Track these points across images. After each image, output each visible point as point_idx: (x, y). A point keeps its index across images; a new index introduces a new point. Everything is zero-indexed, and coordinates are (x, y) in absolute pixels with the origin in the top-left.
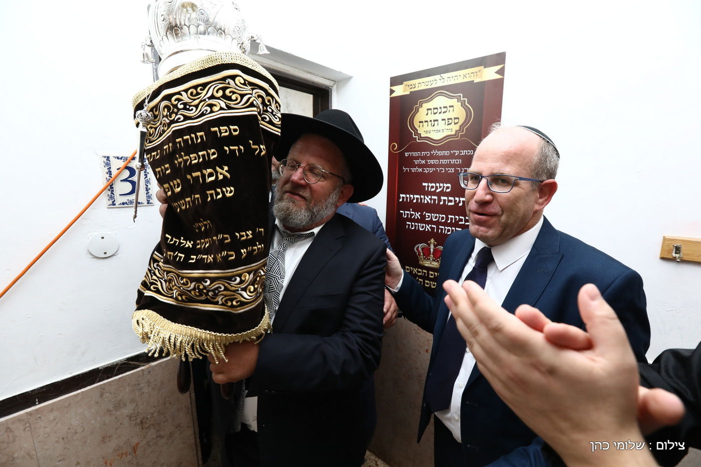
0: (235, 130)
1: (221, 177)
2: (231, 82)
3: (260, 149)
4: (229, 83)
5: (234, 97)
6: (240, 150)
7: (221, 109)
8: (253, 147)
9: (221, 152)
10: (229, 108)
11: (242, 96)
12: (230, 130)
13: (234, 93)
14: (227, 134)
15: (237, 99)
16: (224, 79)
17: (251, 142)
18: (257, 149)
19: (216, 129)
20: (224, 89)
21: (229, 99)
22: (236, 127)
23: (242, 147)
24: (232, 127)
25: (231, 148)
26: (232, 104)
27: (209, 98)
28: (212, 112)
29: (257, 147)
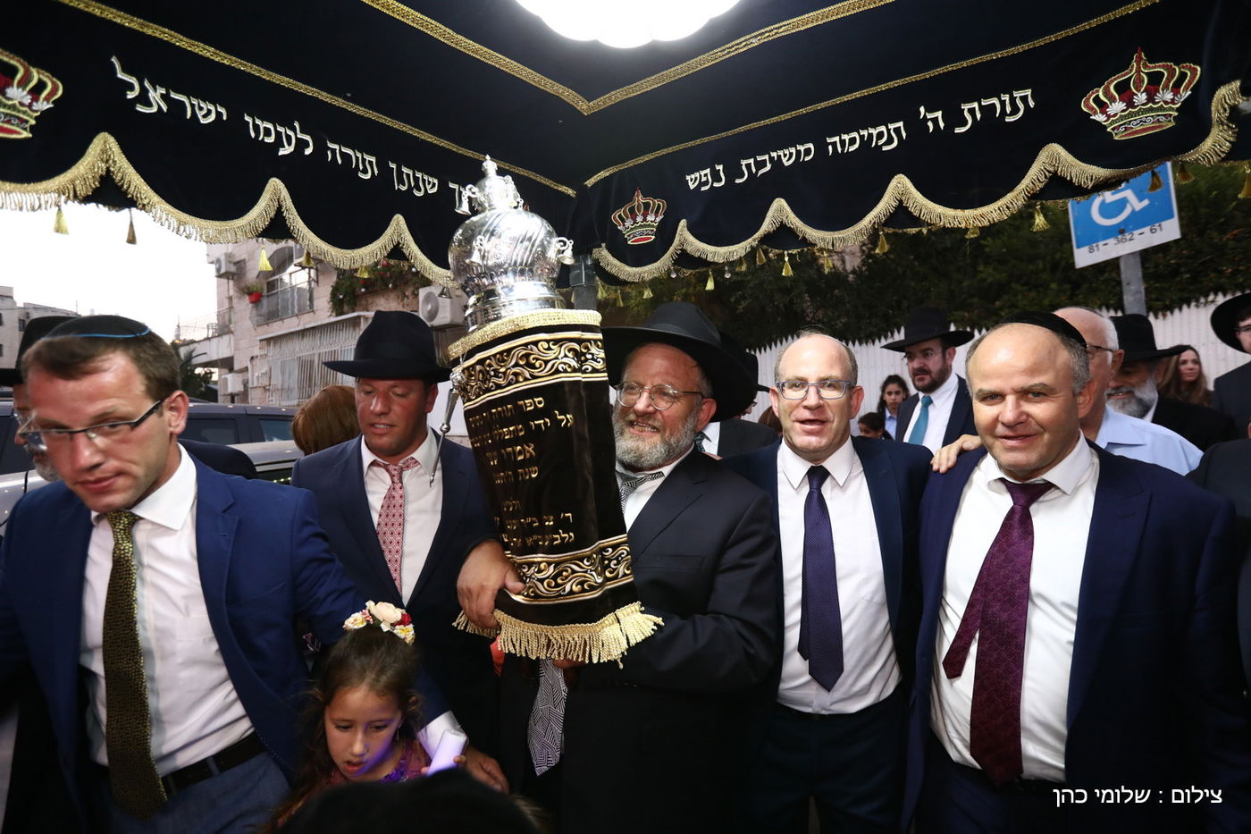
0: (540, 402)
1: (528, 455)
2: (534, 347)
3: (567, 419)
4: (531, 350)
5: (537, 365)
6: (545, 423)
7: (526, 379)
8: (559, 417)
9: (527, 427)
10: (534, 377)
11: (546, 362)
12: (534, 402)
13: (537, 359)
14: (532, 408)
15: (541, 366)
16: (526, 345)
17: (557, 412)
18: (563, 420)
19: (522, 402)
20: (527, 356)
21: (533, 366)
22: (541, 399)
23: (547, 420)
24: (536, 400)
25: (536, 422)
26: (536, 372)
27: (513, 366)
28: (517, 382)
29: (563, 417)
